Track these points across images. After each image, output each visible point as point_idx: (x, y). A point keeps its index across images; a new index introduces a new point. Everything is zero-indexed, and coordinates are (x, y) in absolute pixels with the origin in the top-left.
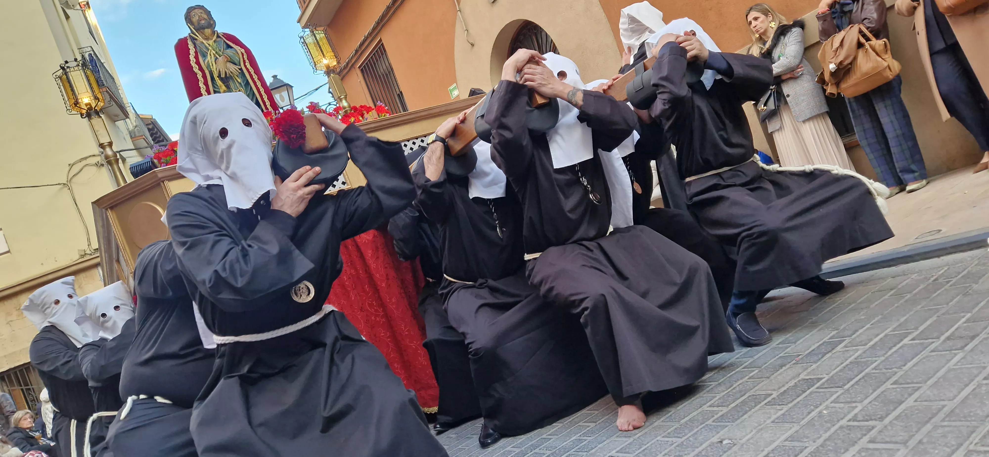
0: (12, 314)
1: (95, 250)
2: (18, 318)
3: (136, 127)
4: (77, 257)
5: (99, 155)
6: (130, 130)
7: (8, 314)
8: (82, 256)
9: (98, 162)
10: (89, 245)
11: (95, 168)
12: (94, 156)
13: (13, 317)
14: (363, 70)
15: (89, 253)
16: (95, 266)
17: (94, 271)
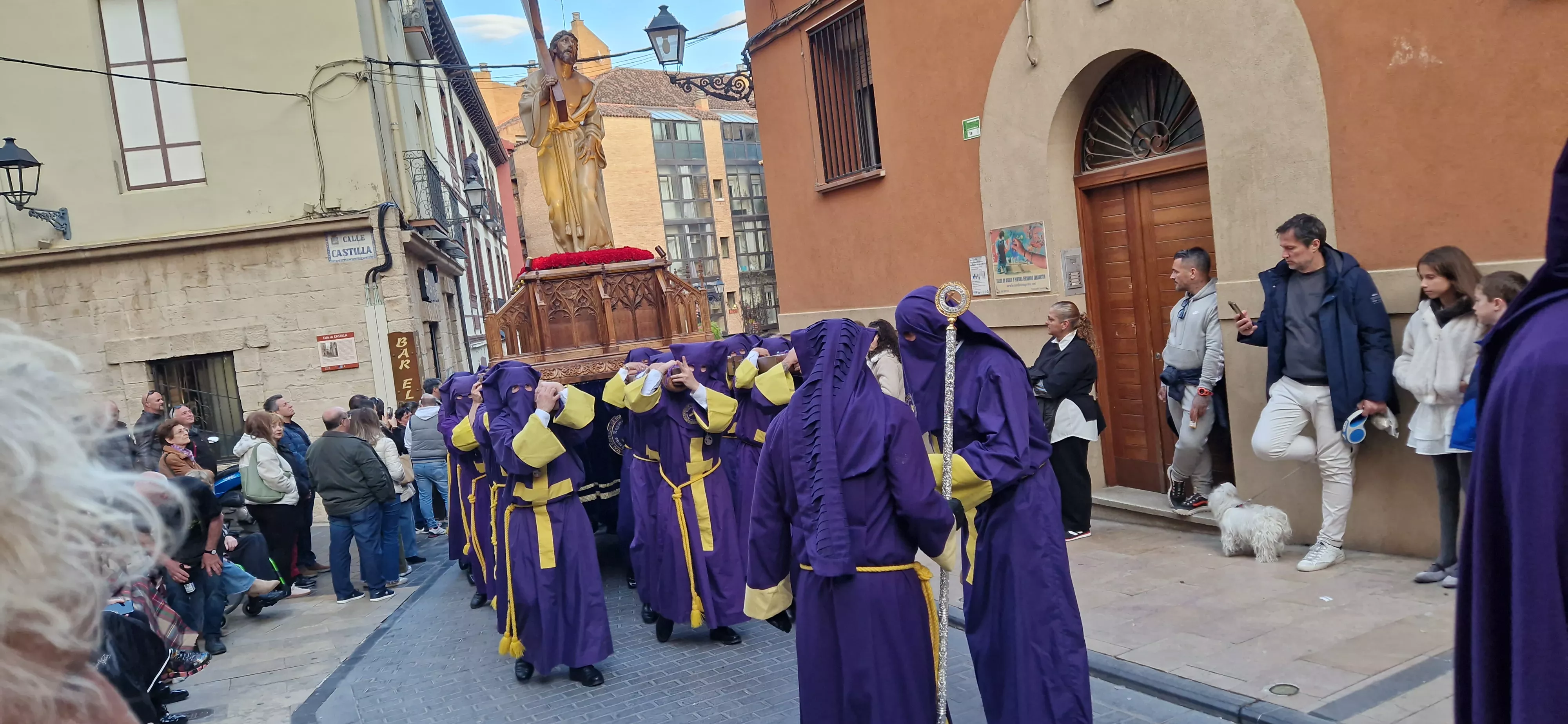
0: (191, 277)
1: (328, 209)
2: (199, 286)
3: (413, 12)
4: (301, 214)
5: (363, 63)
6: (404, 14)
7: (187, 276)
8: (309, 215)
9: (360, 73)
10: (322, 199)
11: (353, 82)
12: (356, 61)
13: (194, 282)
14: (814, 38)
15: (320, 211)
16: (324, 234)
17: (321, 242)
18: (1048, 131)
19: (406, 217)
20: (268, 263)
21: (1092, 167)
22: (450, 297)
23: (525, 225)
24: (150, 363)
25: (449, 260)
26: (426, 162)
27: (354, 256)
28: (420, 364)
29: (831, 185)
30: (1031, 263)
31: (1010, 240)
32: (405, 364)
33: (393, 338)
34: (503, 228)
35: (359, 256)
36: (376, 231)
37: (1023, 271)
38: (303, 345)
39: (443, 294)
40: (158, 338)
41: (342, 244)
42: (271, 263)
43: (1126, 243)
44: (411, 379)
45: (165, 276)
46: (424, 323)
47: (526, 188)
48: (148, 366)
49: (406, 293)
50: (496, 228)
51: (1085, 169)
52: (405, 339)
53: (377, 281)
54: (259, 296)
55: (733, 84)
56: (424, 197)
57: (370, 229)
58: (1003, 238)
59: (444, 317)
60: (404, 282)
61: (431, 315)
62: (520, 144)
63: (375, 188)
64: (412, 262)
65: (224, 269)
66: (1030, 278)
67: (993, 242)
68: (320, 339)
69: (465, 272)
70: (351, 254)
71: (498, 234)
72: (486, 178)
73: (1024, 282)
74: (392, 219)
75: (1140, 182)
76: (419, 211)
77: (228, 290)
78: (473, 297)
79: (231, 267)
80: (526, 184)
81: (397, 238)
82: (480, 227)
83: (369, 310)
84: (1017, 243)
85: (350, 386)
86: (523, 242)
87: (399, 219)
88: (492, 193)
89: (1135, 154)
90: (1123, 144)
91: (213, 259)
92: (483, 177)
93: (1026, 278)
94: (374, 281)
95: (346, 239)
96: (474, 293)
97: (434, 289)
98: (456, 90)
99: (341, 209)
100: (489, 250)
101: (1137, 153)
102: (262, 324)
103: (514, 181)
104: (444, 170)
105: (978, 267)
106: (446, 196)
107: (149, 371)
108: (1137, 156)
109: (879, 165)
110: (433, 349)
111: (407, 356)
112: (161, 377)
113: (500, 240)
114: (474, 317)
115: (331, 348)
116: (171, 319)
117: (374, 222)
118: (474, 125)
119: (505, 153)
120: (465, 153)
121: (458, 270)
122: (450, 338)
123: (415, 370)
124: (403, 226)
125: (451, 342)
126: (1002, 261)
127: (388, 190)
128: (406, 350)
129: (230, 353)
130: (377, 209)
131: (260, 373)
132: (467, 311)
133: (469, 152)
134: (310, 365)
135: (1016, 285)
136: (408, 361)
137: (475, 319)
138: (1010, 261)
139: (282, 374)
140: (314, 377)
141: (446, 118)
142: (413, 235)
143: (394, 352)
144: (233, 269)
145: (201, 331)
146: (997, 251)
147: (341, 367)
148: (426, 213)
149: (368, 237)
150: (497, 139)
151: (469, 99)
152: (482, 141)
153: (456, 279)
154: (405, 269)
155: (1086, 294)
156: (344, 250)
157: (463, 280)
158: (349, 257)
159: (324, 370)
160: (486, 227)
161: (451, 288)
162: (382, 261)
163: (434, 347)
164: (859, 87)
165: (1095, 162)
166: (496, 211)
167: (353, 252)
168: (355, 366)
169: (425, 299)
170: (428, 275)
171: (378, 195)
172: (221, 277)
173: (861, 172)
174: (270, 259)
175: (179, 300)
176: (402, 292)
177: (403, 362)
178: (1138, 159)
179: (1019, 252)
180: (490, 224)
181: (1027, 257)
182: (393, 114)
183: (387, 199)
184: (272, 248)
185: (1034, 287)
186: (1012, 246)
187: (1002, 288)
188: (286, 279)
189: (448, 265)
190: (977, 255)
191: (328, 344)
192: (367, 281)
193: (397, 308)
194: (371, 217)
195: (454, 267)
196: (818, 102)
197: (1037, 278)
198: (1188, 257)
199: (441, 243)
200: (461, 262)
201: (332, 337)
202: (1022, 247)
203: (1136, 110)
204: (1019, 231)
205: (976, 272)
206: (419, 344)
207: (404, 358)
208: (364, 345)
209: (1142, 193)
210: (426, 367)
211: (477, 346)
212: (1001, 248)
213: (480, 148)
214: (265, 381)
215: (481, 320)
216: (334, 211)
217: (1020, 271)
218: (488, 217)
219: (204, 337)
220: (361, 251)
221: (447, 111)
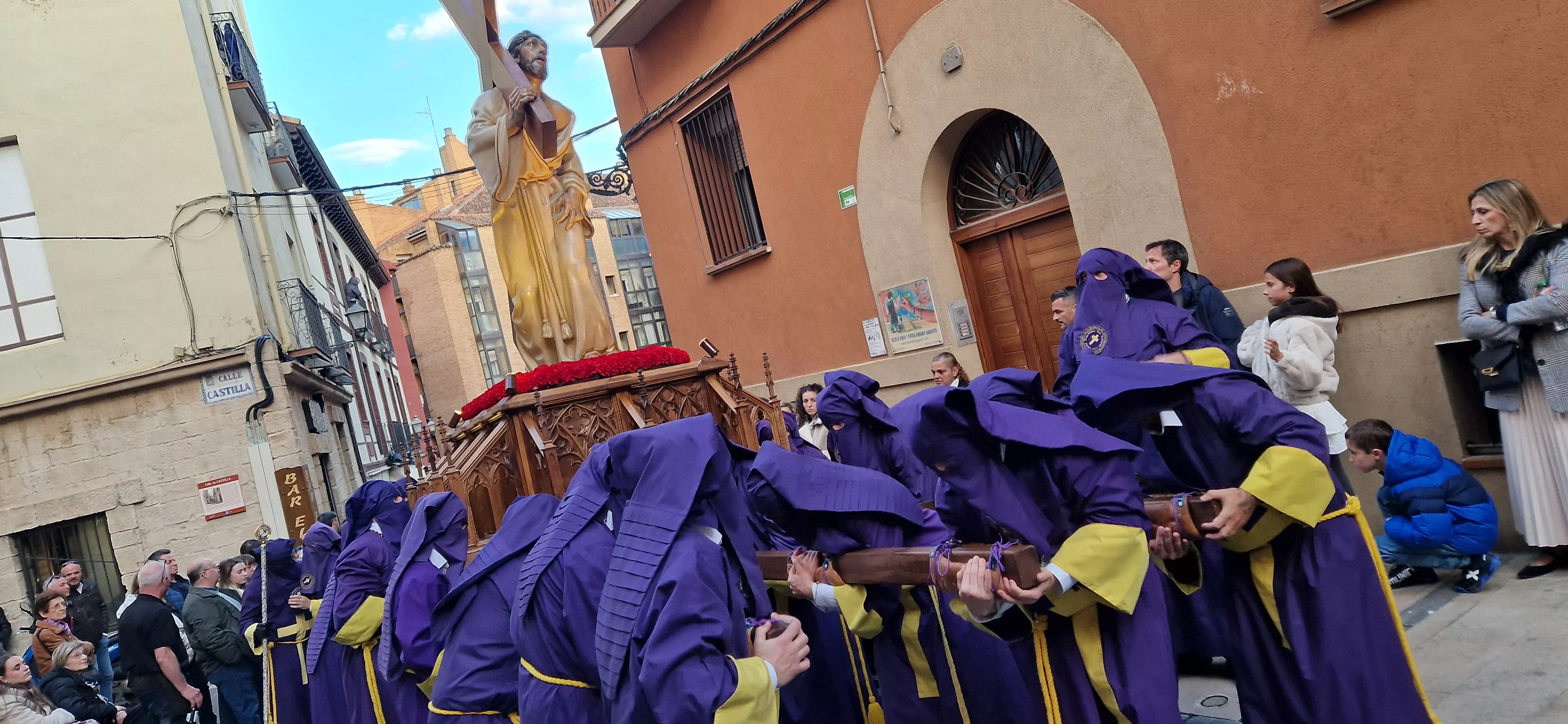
0: (54, 439)
1: (201, 350)
2: (63, 446)
3: (277, 142)
4: (172, 358)
5: (227, 197)
6: (268, 145)
7: (49, 437)
8: (180, 358)
9: (224, 208)
10: (193, 340)
11: (217, 218)
12: (219, 197)
13: (57, 444)
14: (687, 127)
15: (192, 353)
16: (198, 376)
17: (196, 385)
18: (919, 192)
19: (285, 349)
20: (138, 414)
21: (966, 222)
22: (339, 426)
23: (415, 343)
24: (13, 536)
25: (334, 388)
26: (303, 290)
27: (232, 395)
28: (312, 499)
29: (720, 266)
30: (922, 319)
31: (898, 298)
32: (296, 501)
33: (280, 475)
34: (392, 349)
35: (237, 394)
36: (254, 367)
37: (915, 328)
38: (183, 495)
39: (332, 424)
40: (21, 507)
41: (218, 384)
42: (142, 413)
43: (1008, 290)
44: (304, 517)
45: (25, 440)
46: (313, 455)
47: (413, 306)
48: (12, 540)
49: (291, 426)
50: (384, 350)
51: (959, 225)
52: (294, 475)
53: (259, 418)
54: (130, 449)
55: (612, 178)
56: (303, 326)
57: (247, 365)
58: (892, 298)
59: (335, 447)
60: (289, 416)
61: (320, 446)
62: (401, 263)
63: (249, 322)
64: (295, 394)
65: (90, 425)
66: (923, 334)
67: (883, 303)
68: (201, 486)
69: (354, 398)
70: (229, 393)
71: (386, 356)
72: (369, 300)
73: (917, 338)
74: (270, 352)
75: (1012, 231)
76: (298, 341)
77: (95, 447)
78: (365, 423)
79: (97, 422)
80: (412, 303)
81: (276, 371)
82: (366, 351)
83: (253, 449)
84: (906, 301)
85: (239, 532)
86: (414, 362)
87: (277, 351)
88: (377, 315)
89: (1003, 206)
90: (991, 198)
91: (77, 416)
92: (366, 300)
93: (919, 334)
94: (255, 418)
95: (222, 379)
96: (366, 419)
97: (321, 419)
98: (329, 216)
99: (214, 349)
100: (378, 374)
101: (1006, 204)
102: (135, 478)
103: (399, 301)
104: (322, 297)
105: (871, 328)
106: (326, 323)
107: (13, 546)
108: (1006, 207)
109: (764, 242)
110: (325, 481)
111: (298, 492)
112: (26, 550)
113: (389, 363)
114: (368, 444)
115: (215, 494)
116: (34, 486)
117: (251, 357)
118: (351, 249)
119: (386, 274)
120: (344, 278)
121: (345, 397)
122: (343, 468)
123: (308, 506)
124: (283, 358)
125: (344, 473)
126: (894, 320)
127: (263, 323)
128: (295, 486)
129: (102, 515)
130: (254, 343)
131: (137, 531)
132: (360, 438)
133: (348, 277)
134: (192, 516)
135: (910, 342)
136: (299, 498)
137: (370, 446)
138: (901, 320)
139: (162, 529)
140: (198, 527)
141: (320, 244)
142: (294, 366)
143: (283, 490)
144: (99, 424)
145: (68, 495)
146: (888, 312)
147: (227, 513)
148: (307, 342)
149: (245, 375)
150: (377, 261)
151: (343, 224)
152: (361, 264)
153: (345, 407)
154: (288, 402)
155: (977, 342)
156: (220, 391)
157: (353, 407)
158: (227, 396)
159: (208, 519)
160: (373, 350)
161: (340, 415)
162: (262, 396)
163: (327, 480)
164: (735, 170)
165: (968, 217)
166: (383, 333)
167: (230, 390)
168: (242, 510)
169: (312, 430)
170: (314, 406)
171: (254, 330)
172: (87, 435)
173: (747, 250)
174: (140, 410)
175: (41, 465)
176: (287, 426)
177: (293, 499)
178: (1007, 210)
179: (909, 309)
180: (376, 347)
181: (917, 314)
182: (263, 245)
183: (262, 333)
184: (141, 398)
185: (927, 341)
186: (902, 305)
187: (898, 346)
188: (160, 428)
189: (334, 394)
190: (869, 317)
191: (210, 490)
192: (248, 420)
193: (282, 443)
194: (248, 352)
195: (342, 395)
196: (697, 188)
197: (929, 332)
198: (1068, 295)
199: (325, 371)
200: (349, 388)
201: (214, 483)
202: (911, 305)
203: (997, 163)
204: (905, 289)
205: (872, 334)
206: (310, 479)
207: (294, 494)
208: (250, 487)
209: (1015, 241)
210: (319, 501)
211: (374, 474)
212: (891, 307)
213: (359, 271)
214: (144, 539)
215: (376, 446)
216: (206, 351)
217: (912, 328)
218: (374, 340)
219: (72, 500)
220: (239, 389)
221: (321, 238)
